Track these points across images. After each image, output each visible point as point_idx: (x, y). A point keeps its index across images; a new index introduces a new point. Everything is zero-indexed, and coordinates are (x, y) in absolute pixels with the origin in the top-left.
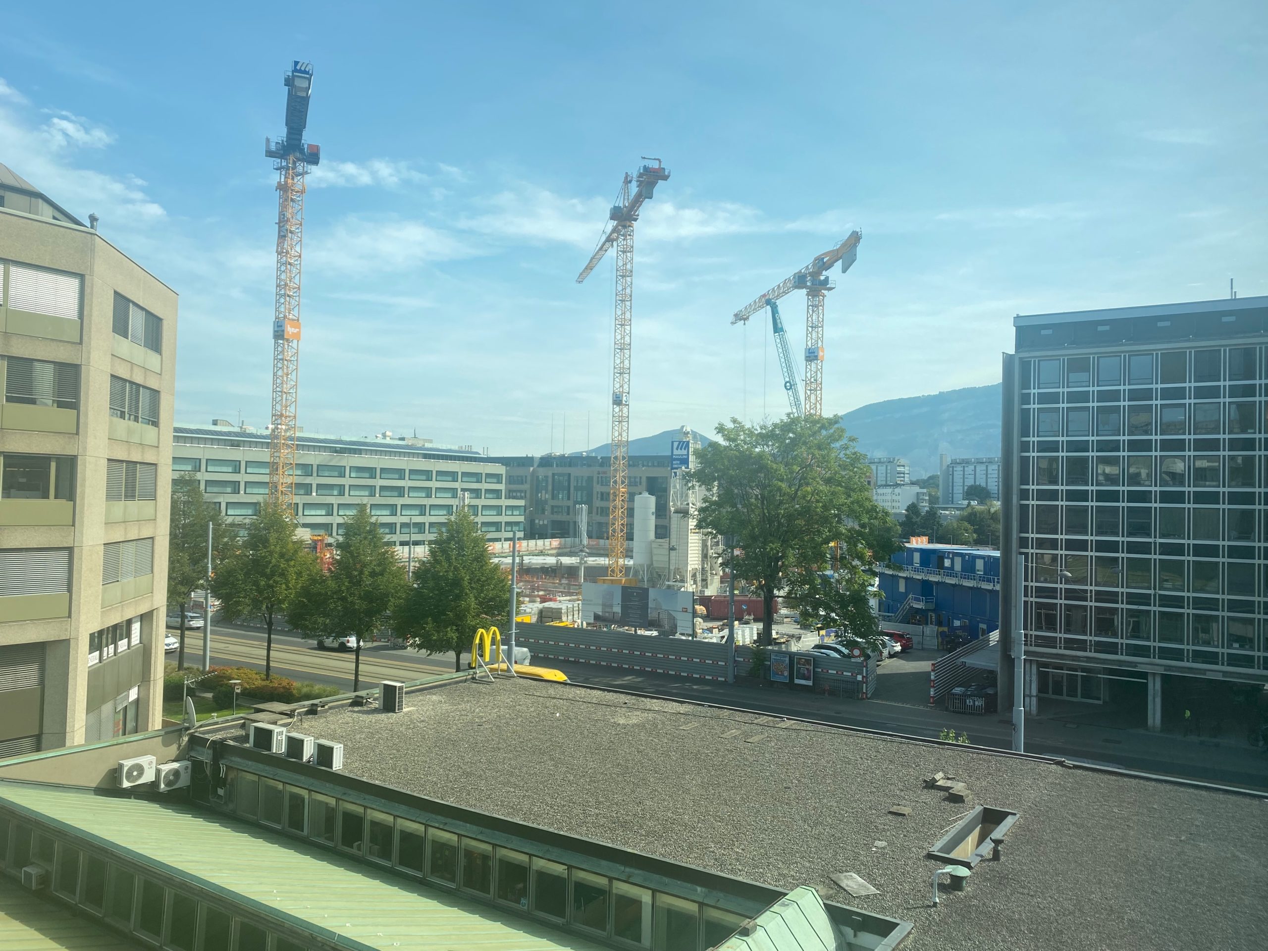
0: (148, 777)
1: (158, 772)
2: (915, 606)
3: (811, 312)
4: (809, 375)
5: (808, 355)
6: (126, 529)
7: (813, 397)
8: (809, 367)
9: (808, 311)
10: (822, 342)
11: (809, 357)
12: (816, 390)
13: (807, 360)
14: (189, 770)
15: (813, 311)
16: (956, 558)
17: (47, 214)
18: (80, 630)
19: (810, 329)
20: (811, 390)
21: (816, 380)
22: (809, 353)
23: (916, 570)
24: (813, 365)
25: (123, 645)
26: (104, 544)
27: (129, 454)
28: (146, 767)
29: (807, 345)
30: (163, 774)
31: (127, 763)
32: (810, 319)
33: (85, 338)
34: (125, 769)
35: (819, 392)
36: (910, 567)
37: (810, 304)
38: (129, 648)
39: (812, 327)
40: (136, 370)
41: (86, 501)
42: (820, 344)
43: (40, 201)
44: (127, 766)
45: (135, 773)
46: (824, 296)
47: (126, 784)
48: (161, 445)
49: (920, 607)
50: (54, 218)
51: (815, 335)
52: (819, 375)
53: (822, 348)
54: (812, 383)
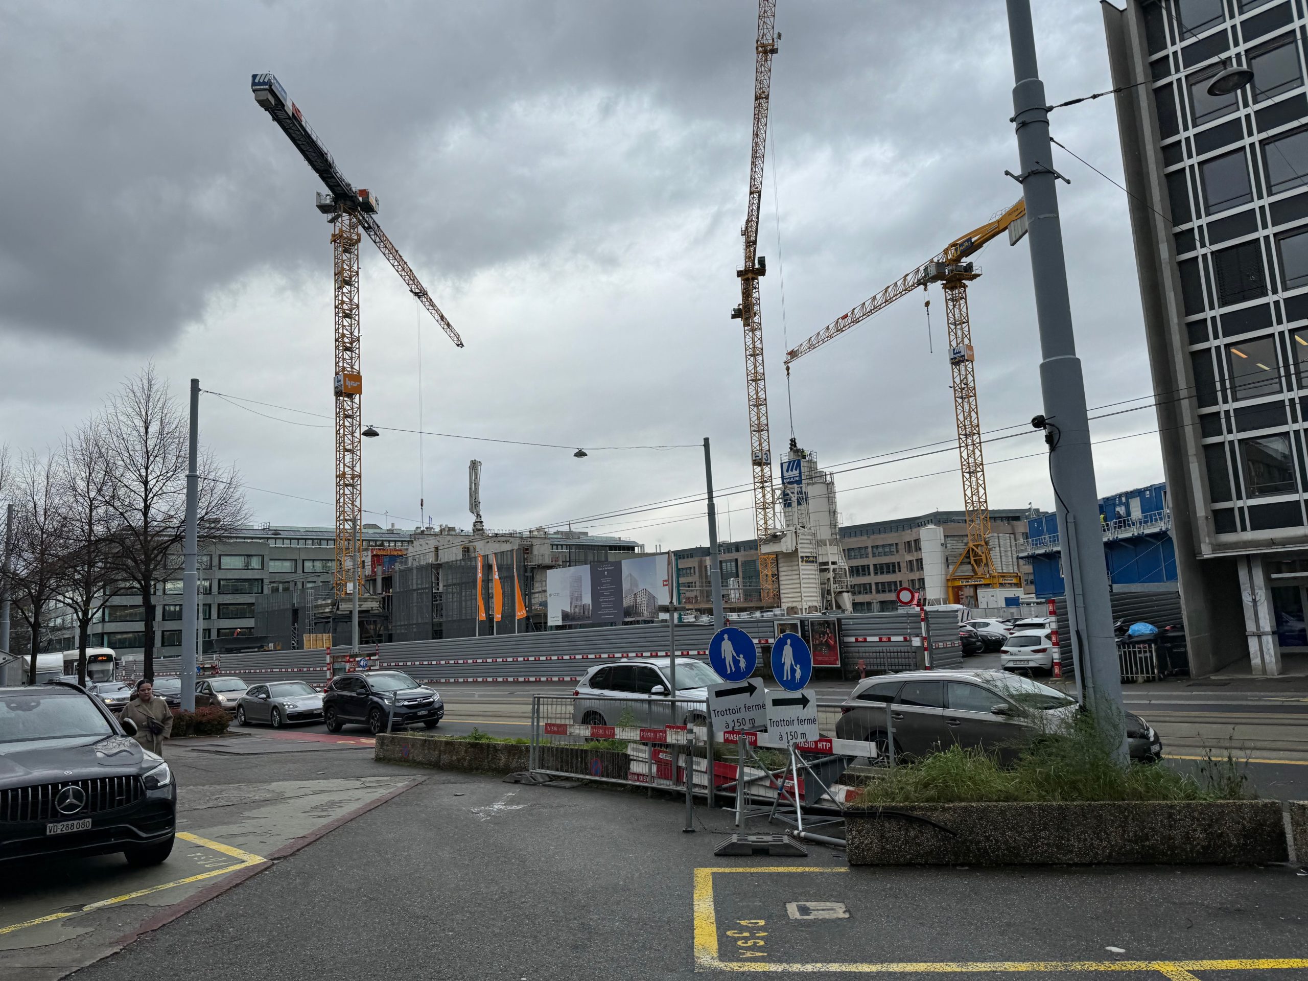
3: (951, 307)
4: (958, 381)
5: (953, 356)
7: (966, 405)
8: (955, 370)
9: (947, 306)
10: (970, 340)
11: (955, 358)
12: (968, 397)
13: (953, 363)
15: (954, 306)
19: (952, 326)
20: (962, 398)
21: (967, 384)
22: (954, 354)
24: (962, 366)
29: (951, 345)
32: (950, 315)
35: (972, 398)
37: (948, 298)
39: (955, 325)
42: (966, 341)
46: (965, 286)
51: (959, 333)
52: (970, 378)
53: (970, 348)
54: (962, 389)
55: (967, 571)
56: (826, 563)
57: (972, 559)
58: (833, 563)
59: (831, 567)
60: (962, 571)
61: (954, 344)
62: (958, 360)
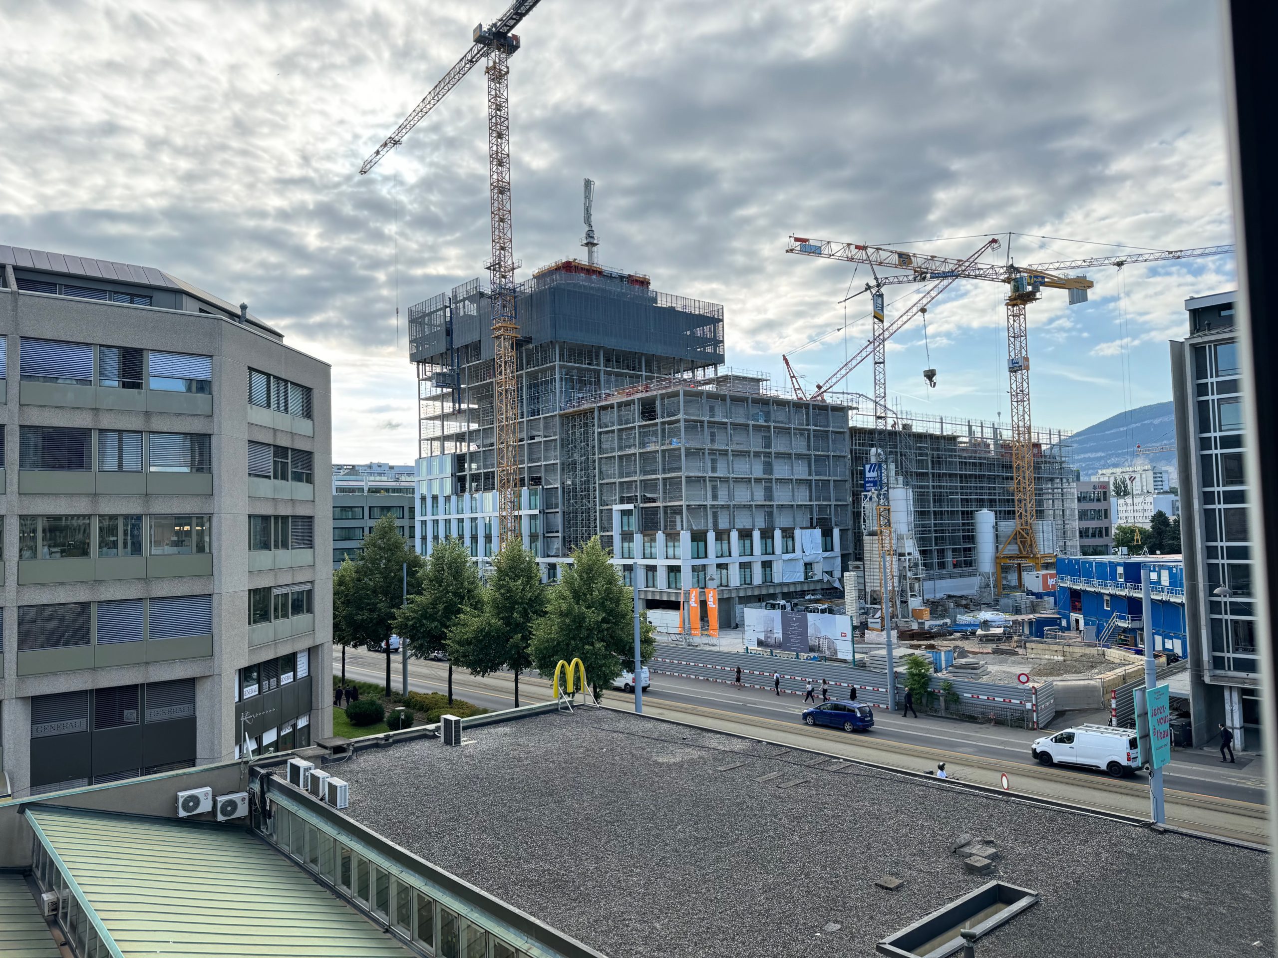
0: (205, 806)
1: (215, 803)
2: (1120, 624)
3: (1012, 322)
4: (1014, 386)
5: (1011, 365)
6: (276, 575)
7: (1021, 408)
8: (1013, 378)
9: (1008, 322)
10: (1027, 353)
11: (1013, 368)
12: (1023, 401)
13: (1011, 372)
14: (247, 801)
15: (1014, 321)
16: (1162, 571)
17: (190, 308)
18: (223, 667)
19: (1012, 339)
20: (1017, 402)
21: (1022, 391)
22: (1012, 363)
23: (1119, 586)
24: (1019, 374)
25: (286, 679)
26: (250, 591)
27: (276, 509)
28: (202, 798)
29: (1009, 355)
30: (219, 805)
31: (182, 795)
32: (1011, 329)
33: (216, 410)
34: (181, 801)
35: (1026, 403)
36: (1112, 583)
37: (1009, 314)
38: (294, 680)
39: (1014, 337)
40: (279, 434)
41: (223, 553)
42: (1024, 353)
43: (184, 297)
44: (182, 797)
45: (191, 804)
47: (182, 814)
48: (317, 499)
49: (1125, 625)
50: (201, 310)
51: (1017, 344)
52: (1025, 385)
53: (1027, 359)
54: (1017, 394)
55: (1013, 550)
56: (903, 555)
57: (1019, 540)
58: (909, 554)
59: (908, 557)
60: (1009, 550)
61: (1012, 354)
62: (1016, 367)
